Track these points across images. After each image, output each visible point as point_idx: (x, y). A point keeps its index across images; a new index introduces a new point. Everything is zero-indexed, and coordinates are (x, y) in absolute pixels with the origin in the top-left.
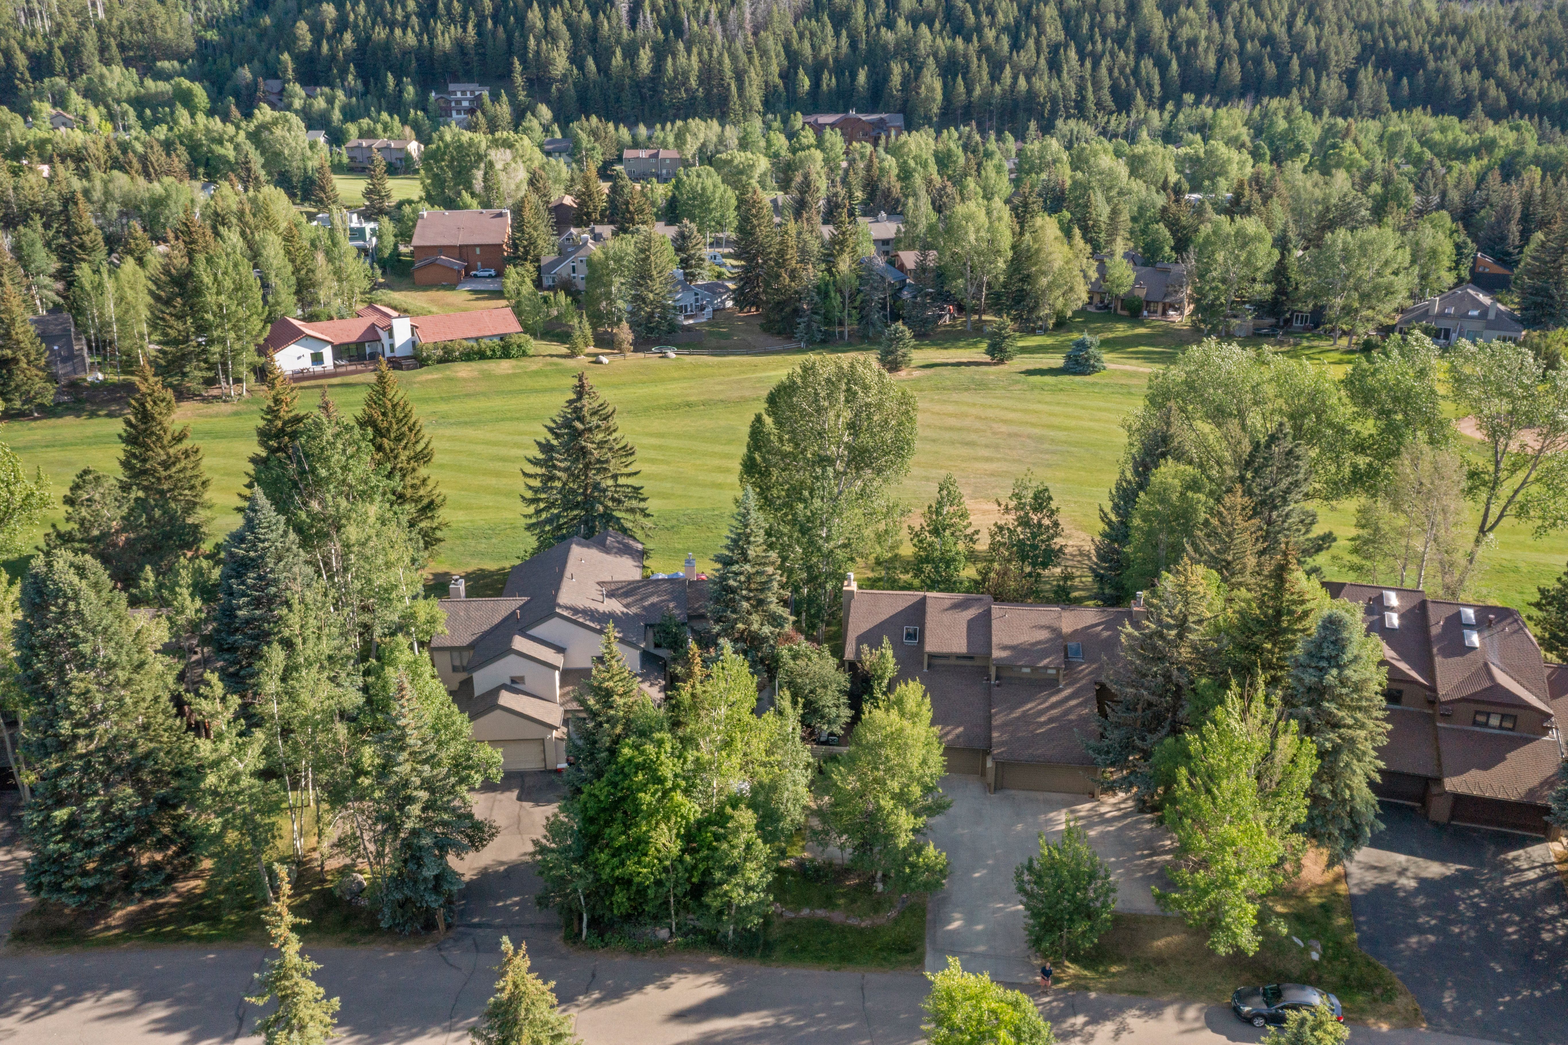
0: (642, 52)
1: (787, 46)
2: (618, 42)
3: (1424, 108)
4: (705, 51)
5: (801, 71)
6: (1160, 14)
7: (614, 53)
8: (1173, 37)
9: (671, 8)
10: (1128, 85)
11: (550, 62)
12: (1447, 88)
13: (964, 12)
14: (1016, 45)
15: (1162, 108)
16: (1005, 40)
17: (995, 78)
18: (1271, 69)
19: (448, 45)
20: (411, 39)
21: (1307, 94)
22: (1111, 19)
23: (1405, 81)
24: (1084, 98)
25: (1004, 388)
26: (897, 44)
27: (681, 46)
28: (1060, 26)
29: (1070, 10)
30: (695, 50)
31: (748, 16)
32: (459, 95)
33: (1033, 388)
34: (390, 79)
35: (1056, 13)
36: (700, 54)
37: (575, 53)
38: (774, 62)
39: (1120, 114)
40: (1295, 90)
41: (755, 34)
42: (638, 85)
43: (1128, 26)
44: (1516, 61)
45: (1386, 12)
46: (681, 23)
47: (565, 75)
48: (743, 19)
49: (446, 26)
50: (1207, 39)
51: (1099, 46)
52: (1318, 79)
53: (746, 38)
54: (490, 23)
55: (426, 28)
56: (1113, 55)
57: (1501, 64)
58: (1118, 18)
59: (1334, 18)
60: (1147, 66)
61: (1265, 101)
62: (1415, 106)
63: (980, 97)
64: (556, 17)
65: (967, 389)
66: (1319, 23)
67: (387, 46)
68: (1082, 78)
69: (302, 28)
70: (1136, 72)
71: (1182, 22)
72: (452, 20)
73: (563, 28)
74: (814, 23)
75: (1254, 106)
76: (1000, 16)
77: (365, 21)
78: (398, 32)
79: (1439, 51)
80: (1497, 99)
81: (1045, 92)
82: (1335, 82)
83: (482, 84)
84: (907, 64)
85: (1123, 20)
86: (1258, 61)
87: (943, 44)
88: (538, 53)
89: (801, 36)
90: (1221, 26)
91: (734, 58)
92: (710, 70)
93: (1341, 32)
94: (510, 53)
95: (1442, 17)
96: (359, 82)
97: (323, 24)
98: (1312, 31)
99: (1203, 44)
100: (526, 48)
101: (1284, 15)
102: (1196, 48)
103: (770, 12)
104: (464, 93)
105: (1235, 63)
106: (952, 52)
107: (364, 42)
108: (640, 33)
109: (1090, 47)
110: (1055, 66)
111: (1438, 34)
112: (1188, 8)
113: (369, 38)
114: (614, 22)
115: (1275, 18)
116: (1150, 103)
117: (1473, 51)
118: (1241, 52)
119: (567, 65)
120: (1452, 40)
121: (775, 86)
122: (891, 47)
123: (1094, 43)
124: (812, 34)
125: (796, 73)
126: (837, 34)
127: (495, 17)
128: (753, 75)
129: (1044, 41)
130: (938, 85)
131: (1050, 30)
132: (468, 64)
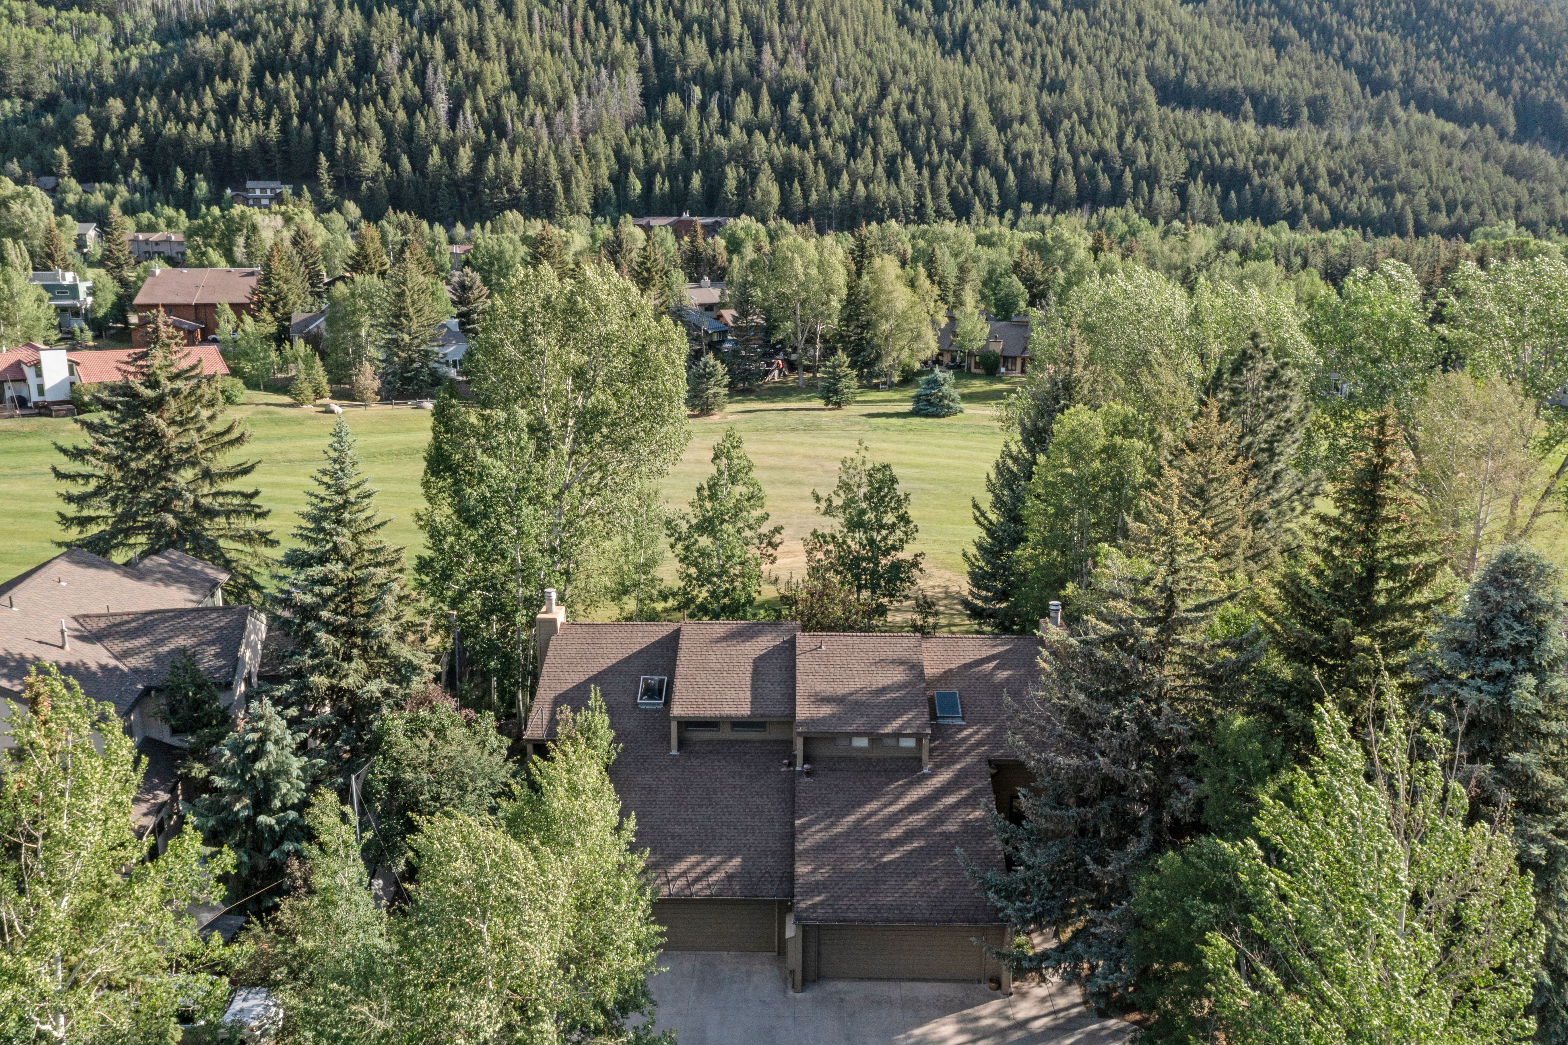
0: (461, 149)
1: (618, 152)
2: (436, 141)
3: (1254, 220)
4: (529, 152)
5: (632, 175)
6: (994, 129)
7: (431, 151)
8: (1008, 150)
9: (494, 110)
10: (966, 193)
11: (359, 159)
12: (1273, 202)
13: (799, 122)
14: (853, 153)
15: (1001, 216)
16: (841, 149)
17: (833, 181)
18: (1105, 182)
19: (248, 142)
20: (206, 136)
21: (1142, 206)
22: (947, 131)
23: (1233, 194)
24: (923, 205)
25: (841, 429)
26: (731, 151)
27: (504, 145)
28: (896, 137)
29: (905, 124)
30: (519, 150)
31: (576, 120)
32: (258, 192)
33: (876, 428)
34: (180, 174)
35: (891, 126)
36: (524, 155)
37: (388, 151)
38: (604, 165)
39: (959, 220)
40: (1129, 201)
41: (584, 140)
42: (455, 184)
43: (963, 139)
44: (1335, 179)
45: (1209, 132)
46: (505, 125)
47: (376, 174)
48: (571, 124)
49: (247, 123)
50: (1040, 152)
51: (936, 157)
52: (1151, 192)
53: (573, 141)
54: (295, 121)
55: (224, 124)
56: (949, 164)
57: (1321, 181)
58: (953, 132)
59: (1161, 136)
60: (984, 175)
61: (1102, 210)
62: (1244, 218)
63: (819, 201)
64: (368, 115)
65: (794, 430)
66: (1147, 140)
67: (178, 142)
68: (920, 186)
69: (83, 122)
70: (973, 181)
71: (1015, 137)
72: (254, 117)
73: (376, 126)
74: (645, 129)
75: (1091, 215)
76: (836, 126)
77: (155, 116)
78: (191, 128)
79: (1262, 168)
80: (1321, 213)
81: (884, 198)
82: (1167, 194)
83: (284, 183)
84: (741, 170)
85: (958, 133)
86: (1092, 174)
87: (778, 152)
88: (347, 150)
89: (632, 142)
90: (1054, 142)
91: (561, 159)
92: (534, 171)
93: (1168, 149)
94: (316, 151)
95: (1263, 139)
96: (145, 179)
97: (108, 120)
98: (1141, 147)
99: (1037, 158)
100: (333, 146)
101: (1114, 132)
102: (1031, 160)
103: (600, 117)
104: (263, 190)
105: (1070, 176)
106: (788, 159)
107: (152, 138)
108: (459, 133)
109: (927, 158)
110: (892, 174)
111: (1260, 152)
112: (1021, 124)
113: (159, 134)
114: (432, 121)
115: (1105, 135)
116: (989, 210)
117: (1294, 168)
118: (1076, 165)
119: (379, 163)
120: (1273, 158)
121: (605, 190)
122: (725, 152)
123: (931, 154)
124: (644, 141)
125: (627, 177)
126: (670, 140)
127: (302, 117)
128: (580, 175)
129: (880, 150)
130: (775, 191)
131: (886, 140)
132: (269, 161)
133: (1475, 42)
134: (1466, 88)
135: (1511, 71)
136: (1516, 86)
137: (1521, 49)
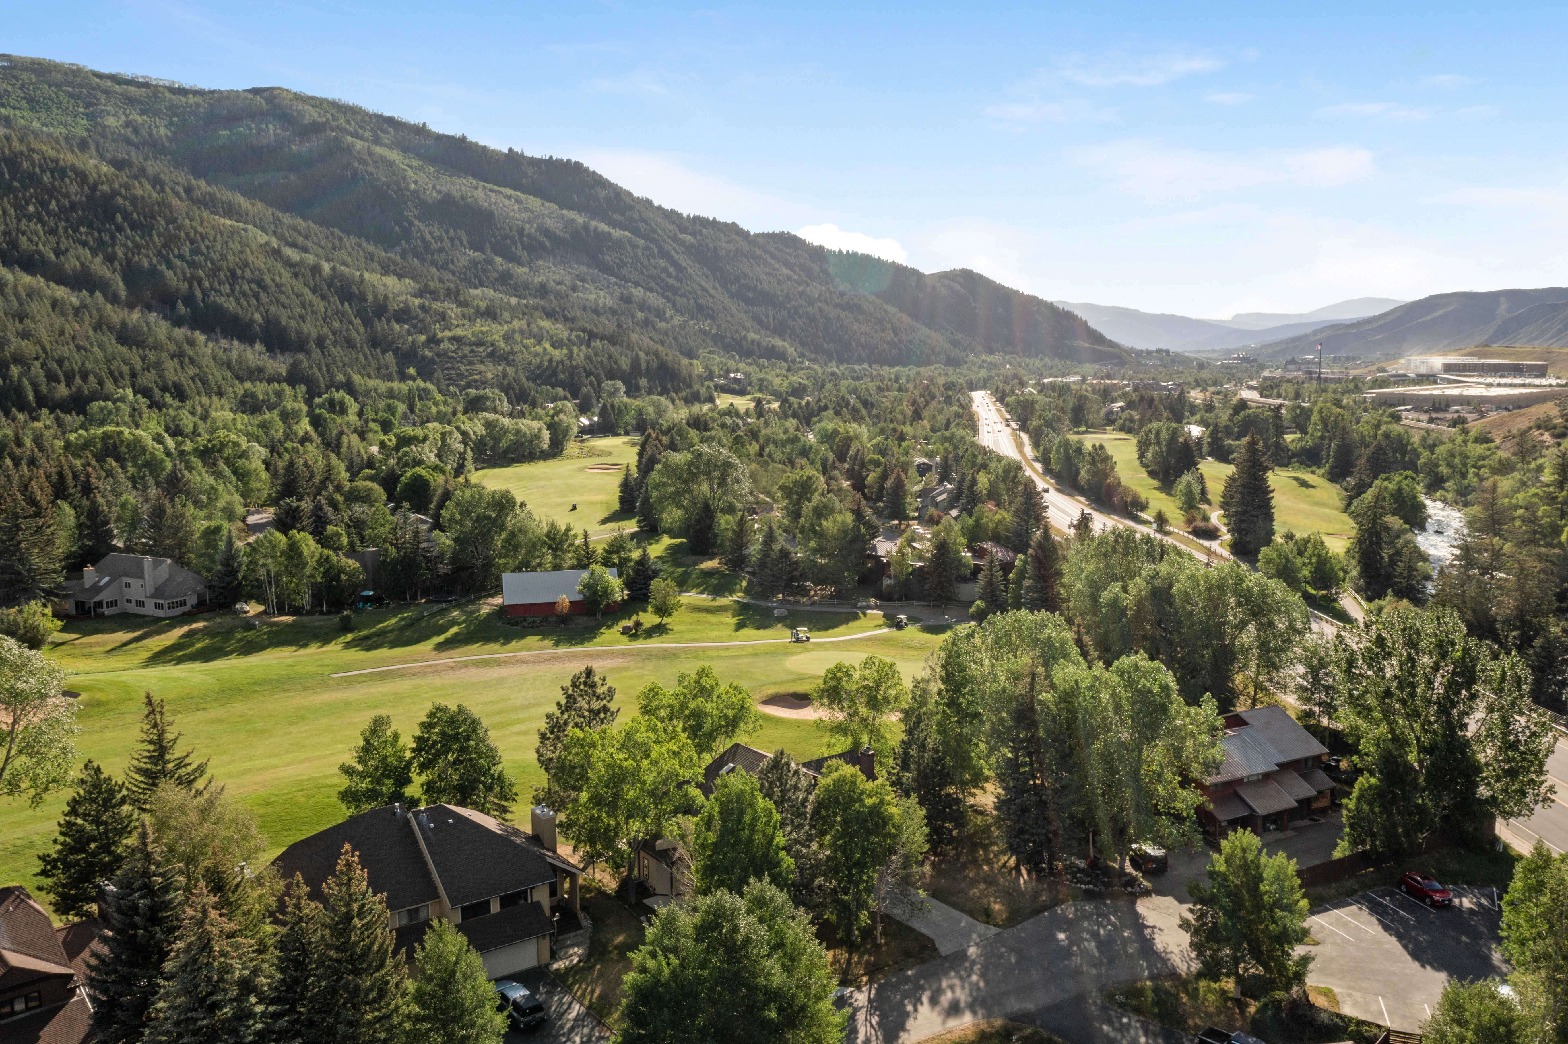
133: (73, 207)
134: (72, 252)
135: (113, 238)
136: (120, 253)
137: (119, 218)
